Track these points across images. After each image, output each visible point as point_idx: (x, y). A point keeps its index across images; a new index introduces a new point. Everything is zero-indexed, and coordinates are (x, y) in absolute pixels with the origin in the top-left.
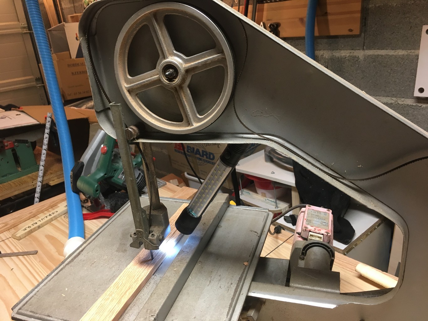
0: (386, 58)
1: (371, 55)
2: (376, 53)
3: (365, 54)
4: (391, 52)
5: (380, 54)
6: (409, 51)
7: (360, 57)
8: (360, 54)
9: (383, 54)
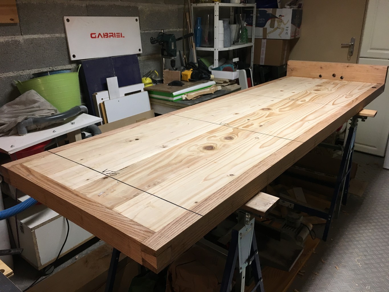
0: (39, 40)
1: (28, 39)
2: (32, 38)
3: (24, 38)
4: (41, 36)
5: (34, 37)
6: (52, 35)
7: (20, 41)
8: (20, 38)
9: (36, 37)
